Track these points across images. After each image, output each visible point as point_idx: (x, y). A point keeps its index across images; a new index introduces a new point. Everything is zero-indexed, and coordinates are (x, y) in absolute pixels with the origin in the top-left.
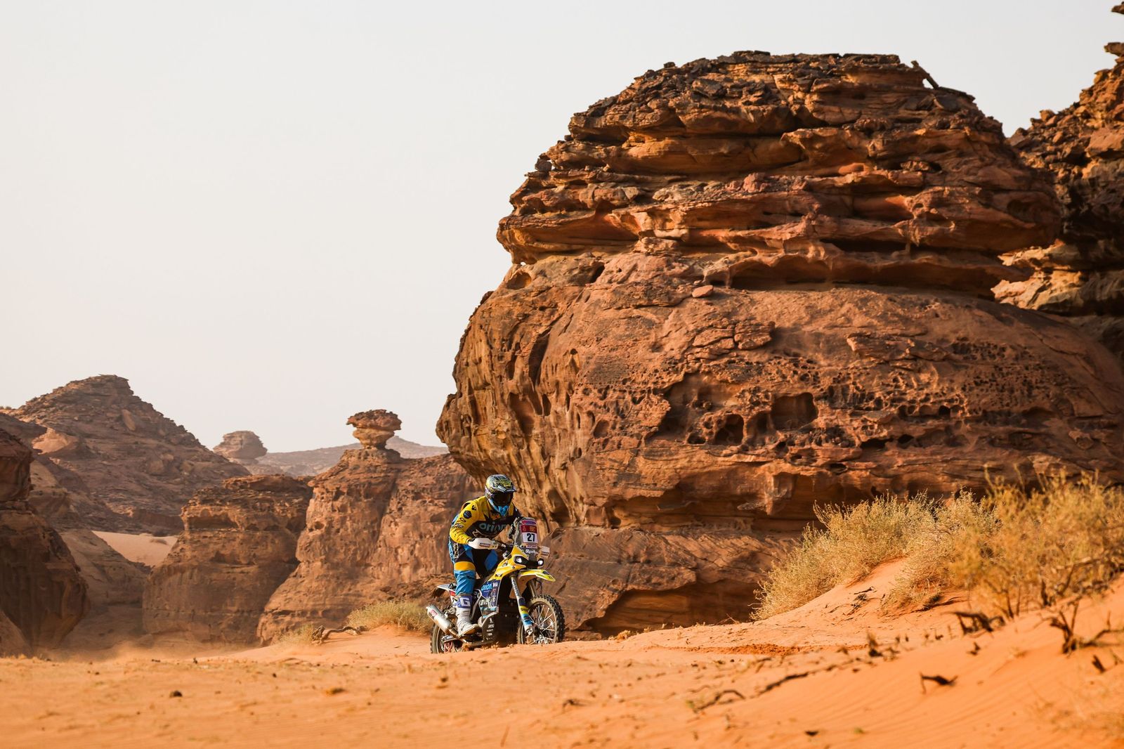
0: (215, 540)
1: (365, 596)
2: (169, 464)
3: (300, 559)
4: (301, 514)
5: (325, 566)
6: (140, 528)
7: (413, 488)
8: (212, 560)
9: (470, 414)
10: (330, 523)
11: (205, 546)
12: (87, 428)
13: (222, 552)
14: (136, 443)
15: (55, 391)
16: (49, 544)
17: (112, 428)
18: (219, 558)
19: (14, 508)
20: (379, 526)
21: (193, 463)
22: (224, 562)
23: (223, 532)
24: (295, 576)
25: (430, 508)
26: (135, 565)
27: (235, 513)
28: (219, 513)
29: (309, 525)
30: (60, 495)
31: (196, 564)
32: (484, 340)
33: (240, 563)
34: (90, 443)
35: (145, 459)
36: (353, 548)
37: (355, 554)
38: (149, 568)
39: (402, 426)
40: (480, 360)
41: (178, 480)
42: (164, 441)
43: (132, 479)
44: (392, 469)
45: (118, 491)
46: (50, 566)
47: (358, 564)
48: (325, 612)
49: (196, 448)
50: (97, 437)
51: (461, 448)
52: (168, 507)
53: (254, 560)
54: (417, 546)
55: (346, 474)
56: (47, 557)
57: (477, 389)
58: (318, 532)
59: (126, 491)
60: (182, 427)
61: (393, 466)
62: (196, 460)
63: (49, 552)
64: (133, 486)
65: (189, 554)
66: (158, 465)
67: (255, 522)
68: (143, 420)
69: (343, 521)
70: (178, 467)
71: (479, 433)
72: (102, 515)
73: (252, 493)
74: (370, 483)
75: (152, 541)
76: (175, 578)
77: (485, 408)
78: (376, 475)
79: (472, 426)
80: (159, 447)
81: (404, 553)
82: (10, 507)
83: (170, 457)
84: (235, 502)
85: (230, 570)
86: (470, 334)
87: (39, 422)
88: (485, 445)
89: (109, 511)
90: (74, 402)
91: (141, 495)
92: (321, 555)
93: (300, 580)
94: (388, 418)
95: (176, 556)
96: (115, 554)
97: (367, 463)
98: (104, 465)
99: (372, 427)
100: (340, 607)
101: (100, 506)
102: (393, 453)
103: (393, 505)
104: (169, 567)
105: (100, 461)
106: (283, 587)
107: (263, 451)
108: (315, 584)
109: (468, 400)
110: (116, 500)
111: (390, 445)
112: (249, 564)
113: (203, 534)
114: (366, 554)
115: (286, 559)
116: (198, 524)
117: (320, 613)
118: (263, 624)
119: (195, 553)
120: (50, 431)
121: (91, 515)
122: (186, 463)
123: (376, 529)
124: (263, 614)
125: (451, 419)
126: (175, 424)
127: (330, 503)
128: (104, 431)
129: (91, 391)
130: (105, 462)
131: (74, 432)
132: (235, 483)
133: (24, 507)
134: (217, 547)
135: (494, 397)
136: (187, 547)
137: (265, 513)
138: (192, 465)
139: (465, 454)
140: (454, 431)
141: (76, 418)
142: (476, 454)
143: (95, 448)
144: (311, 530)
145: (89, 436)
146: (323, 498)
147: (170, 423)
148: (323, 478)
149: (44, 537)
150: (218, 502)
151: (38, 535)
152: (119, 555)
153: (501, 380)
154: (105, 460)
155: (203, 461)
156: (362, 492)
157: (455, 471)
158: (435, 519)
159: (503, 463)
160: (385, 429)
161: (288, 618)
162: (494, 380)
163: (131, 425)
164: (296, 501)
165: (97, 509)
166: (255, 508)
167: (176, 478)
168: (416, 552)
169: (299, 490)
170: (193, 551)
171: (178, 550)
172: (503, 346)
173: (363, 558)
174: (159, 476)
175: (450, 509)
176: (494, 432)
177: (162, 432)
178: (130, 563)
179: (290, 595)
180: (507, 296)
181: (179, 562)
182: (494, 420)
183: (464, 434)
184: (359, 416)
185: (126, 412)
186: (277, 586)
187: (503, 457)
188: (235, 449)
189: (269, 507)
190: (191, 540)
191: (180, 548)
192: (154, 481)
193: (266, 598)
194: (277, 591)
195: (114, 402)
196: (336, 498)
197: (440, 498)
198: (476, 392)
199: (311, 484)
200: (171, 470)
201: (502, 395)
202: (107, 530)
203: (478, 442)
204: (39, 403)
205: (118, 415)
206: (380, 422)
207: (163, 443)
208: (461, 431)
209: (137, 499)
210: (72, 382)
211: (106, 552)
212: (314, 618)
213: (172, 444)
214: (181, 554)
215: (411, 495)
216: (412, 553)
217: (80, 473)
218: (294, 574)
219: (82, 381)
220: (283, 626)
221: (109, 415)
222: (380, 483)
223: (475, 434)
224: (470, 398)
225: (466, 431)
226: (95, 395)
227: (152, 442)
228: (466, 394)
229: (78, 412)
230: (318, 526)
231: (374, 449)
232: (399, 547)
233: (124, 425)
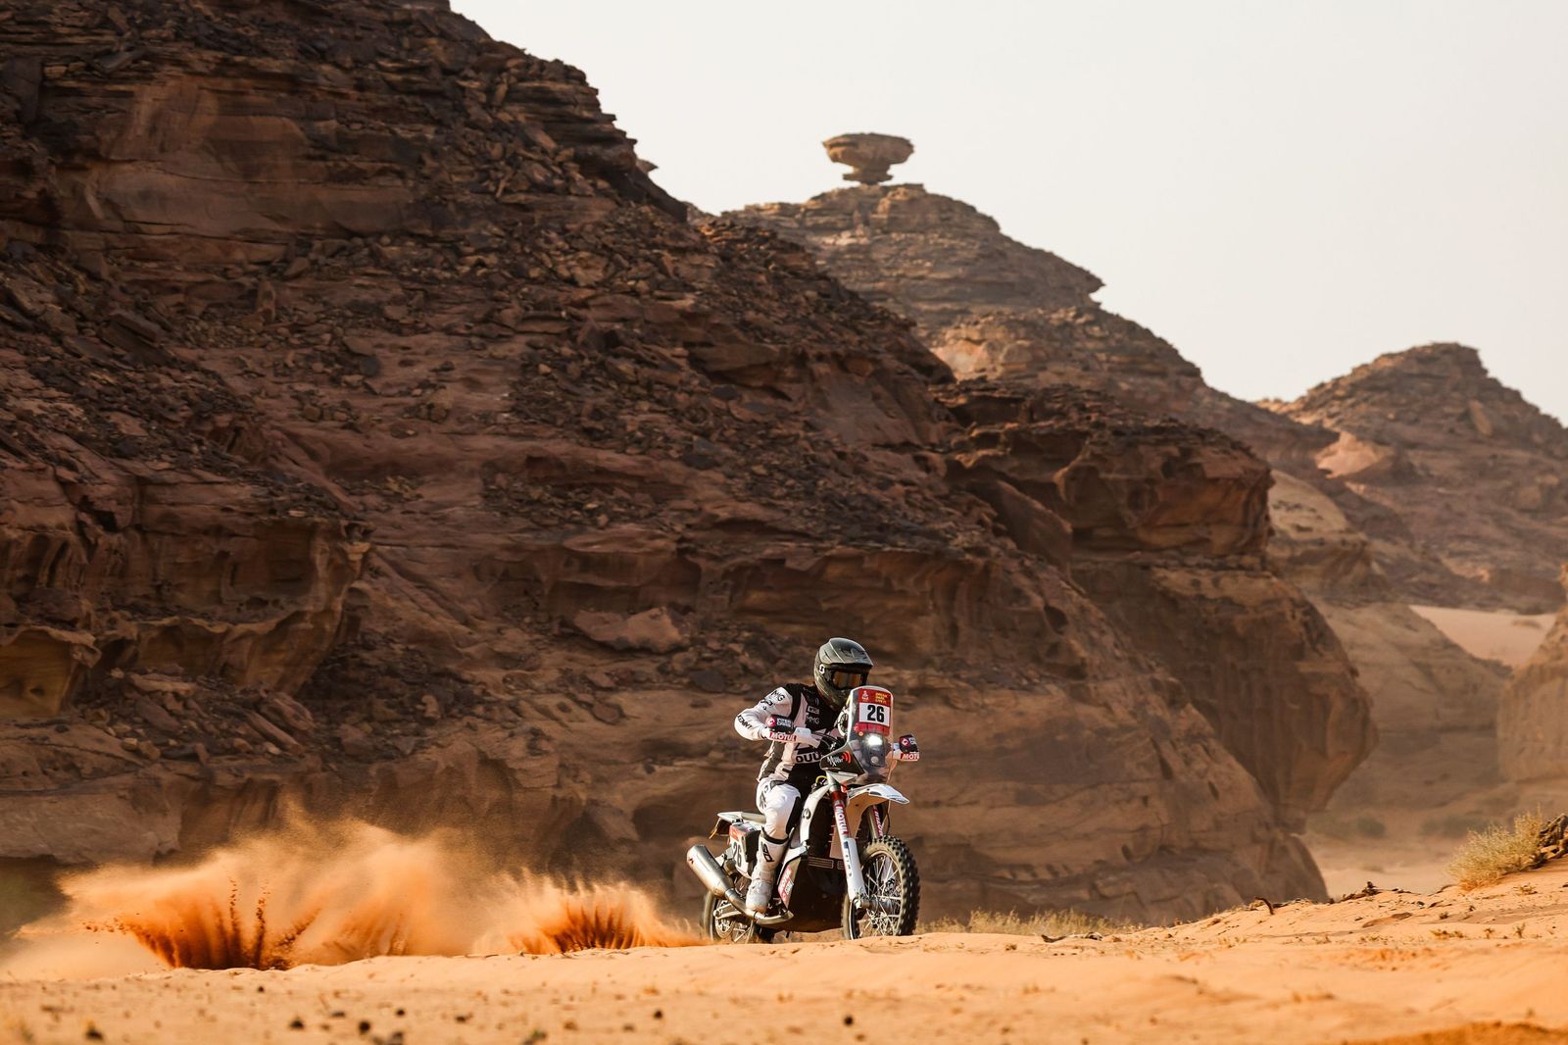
2: (1549, 492)
6: (1500, 600)
12: (1411, 433)
14: (1494, 457)
15: (1355, 371)
16: (1302, 630)
17: (1452, 431)
19: (1241, 567)
26: (1485, 663)
30: (1355, 545)
34: (1415, 458)
35: (1508, 483)
38: (1509, 669)
42: (1540, 452)
43: (1487, 518)
45: (1463, 538)
46: (1305, 667)
50: (1427, 448)
56: (1298, 653)
59: (1476, 538)
63: (1303, 643)
64: (1489, 530)
66: (1531, 494)
68: (1506, 417)
72: (1434, 579)
75: (1516, 623)
76: (1551, 688)
80: (1533, 463)
82: (1234, 565)
83: (1552, 480)
87: (1327, 424)
89: (1447, 573)
90: (1388, 388)
91: (1503, 545)
95: (1554, 646)
96: (1449, 646)
98: (1442, 496)
101: (1432, 564)
104: (1541, 668)
105: (1432, 488)
110: (1461, 554)
120: (1346, 437)
121: (1415, 579)
128: (1439, 438)
129: (1415, 370)
130: (1441, 490)
131: (1387, 439)
133: (1258, 567)
141: (1392, 417)
143: (1424, 467)
145: (1413, 446)
147: (1550, 423)
149: (1294, 617)
151: (1282, 614)
152: (1455, 647)
154: (1440, 485)
163: (1484, 427)
165: (1426, 569)
167: (1563, 515)
171: (1557, 638)
174: (1533, 512)
177: (1537, 438)
178: (1475, 660)
181: (1559, 659)
185: (1476, 405)
191: (1560, 634)
195: (1455, 389)
200: (1553, 501)
202: (1440, 604)
204: (1328, 392)
205: (1460, 410)
207: (1540, 456)
209: (1497, 552)
210: (1383, 356)
211: (1433, 642)
214: (1562, 645)
217: (1398, 509)
219: (1400, 354)
221: (1448, 409)
226: (1423, 376)
227: (1520, 455)
229: (1394, 405)
233: (1473, 427)
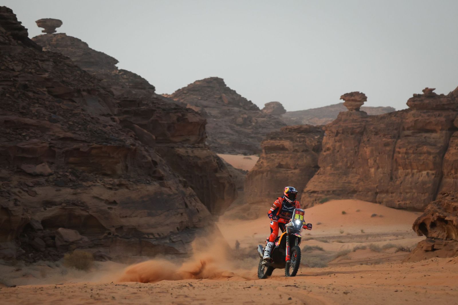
0: (277, 158)
1: (353, 183)
2: (245, 119)
3: (320, 165)
4: (319, 143)
5: (333, 169)
6: (235, 151)
7: (374, 130)
8: (277, 167)
10: (334, 148)
11: (273, 160)
12: (205, 103)
13: (282, 163)
14: (229, 110)
15: (189, 85)
16: (217, 164)
17: (217, 102)
18: (280, 166)
19: (199, 147)
20: (358, 148)
21: (256, 119)
22: (283, 168)
23: (282, 153)
24: (318, 174)
25: (384, 139)
26: (238, 170)
27: (287, 144)
28: (279, 144)
29: (324, 149)
31: (269, 169)
33: (290, 168)
34: (207, 110)
35: (233, 117)
36: (345, 159)
37: (347, 162)
38: (244, 171)
39: (367, 99)
41: (250, 127)
42: (242, 108)
43: (228, 127)
44: (363, 121)
45: (221, 133)
46: (218, 175)
47: (349, 168)
48: (334, 191)
49: (258, 111)
50: (210, 107)
52: (246, 140)
53: (297, 167)
54: (378, 158)
55: (341, 123)
56: (216, 171)
58: (328, 152)
59: (225, 133)
60: (250, 101)
61: (364, 119)
62: (259, 117)
63: (217, 168)
64: (229, 131)
65: (265, 164)
66: (240, 120)
67: (297, 148)
68: (232, 98)
69: (340, 146)
70: (250, 121)
72: (216, 145)
73: (294, 134)
74: (353, 128)
75: (245, 158)
76: (259, 177)
78: (355, 124)
80: (240, 111)
81: (371, 162)
82: (197, 147)
83: (246, 116)
84: (287, 138)
85: (286, 172)
87: (182, 101)
89: (219, 143)
90: (198, 90)
91: (233, 135)
92: (330, 164)
93: (320, 176)
94: (360, 96)
95: (259, 165)
96: (228, 165)
97: (351, 118)
98: (214, 121)
99: (353, 100)
100: (341, 189)
101: (215, 141)
102: (363, 113)
103: (365, 139)
104: (256, 171)
105: (212, 119)
106: (312, 179)
107: (284, 111)
108: (328, 178)
110: (221, 138)
111: (362, 109)
112: (295, 168)
113: (272, 155)
114: (352, 162)
115: (313, 166)
116: (270, 149)
117: (331, 192)
118: (303, 198)
119: (268, 164)
121: (211, 146)
122: (254, 119)
123: (357, 150)
124: (303, 193)
126: (247, 100)
127: (333, 139)
128: (213, 104)
129: (206, 85)
130: (215, 119)
131: (199, 105)
132: (286, 129)
133: (203, 147)
134: (279, 160)
136: (264, 161)
137: (301, 144)
138: (256, 120)
141: (200, 99)
143: (209, 113)
144: (325, 151)
145: (206, 107)
146: (330, 136)
147: (244, 100)
148: (330, 126)
149: (214, 161)
150: (278, 139)
151: (211, 160)
152: (230, 165)
154: (214, 118)
155: (262, 117)
156: (349, 132)
157: (395, 121)
158: (386, 145)
160: (359, 101)
161: (315, 195)
163: (226, 101)
164: (316, 137)
165: (213, 142)
166: (296, 141)
167: (249, 126)
168: (377, 161)
169: (318, 132)
170: (268, 163)
171: (260, 163)
173: (351, 164)
174: (240, 125)
175: (393, 140)
177: (241, 104)
178: (236, 169)
179: (316, 184)
181: (261, 168)
184: (346, 95)
185: (224, 95)
186: (309, 179)
188: (271, 110)
189: (303, 141)
190: (266, 157)
191: (261, 161)
192: (238, 128)
193: (304, 185)
194: (309, 182)
195: (217, 90)
196: (336, 135)
197: (388, 134)
199: (324, 128)
200: (247, 122)
204: (181, 91)
205: (219, 96)
206: (357, 98)
207: (242, 109)
209: (231, 137)
210: (196, 81)
212: (329, 194)
213: (246, 110)
214: (262, 164)
215: (373, 133)
216: (375, 161)
218: (317, 173)
219: (202, 80)
220: (314, 199)
221: (215, 96)
222: (358, 128)
226: (209, 87)
227: (236, 109)
229: (200, 95)
230: (328, 149)
231: (354, 111)
232: (369, 159)
233: (222, 101)
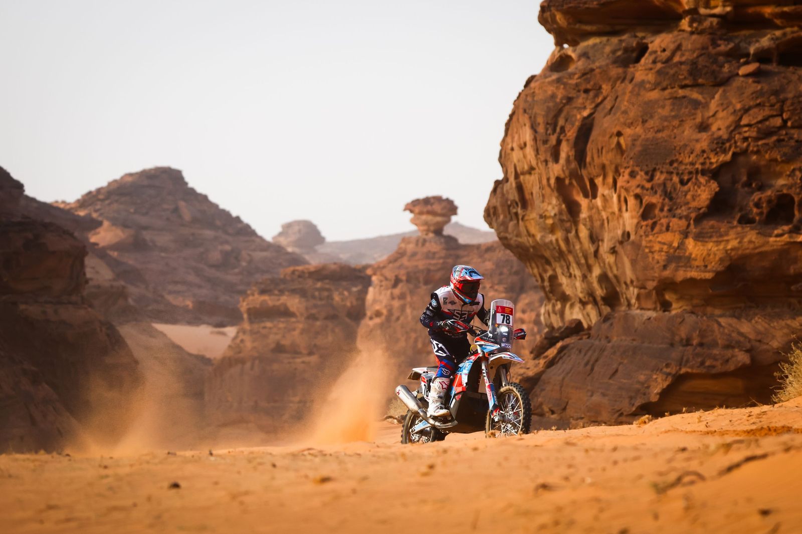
0: (275, 331)
2: (226, 255)
4: (360, 302)
6: (200, 319)
8: (273, 351)
9: (517, 199)
10: (390, 312)
11: (265, 337)
12: (143, 220)
13: (283, 342)
14: (193, 234)
15: (110, 184)
16: (106, 338)
17: (168, 219)
18: (279, 349)
19: (70, 303)
21: (251, 253)
22: (285, 352)
23: (283, 322)
26: (196, 357)
27: (294, 303)
28: (278, 303)
29: (369, 313)
30: (118, 288)
31: (256, 354)
32: (528, 125)
33: (300, 353)
34: (147, 235)
35: (202, 250)
36: (413, 335)
38: (209, 360)
39: (458, 211)
40: (525, 144)
41: (236, 270)
42: (220, 231)
43: (190, 271)
44: (450, 255)
45: (176, 283)
46: (108, 360)
49: (254, 238)
50: (154, 229)
51: (509, 234)
52: (227, 298)
53: (314, 350)
55: (405, 261)
56: (104, 351)
57: (523, 173)
58: (377, 320)
59: (184, 283)
60: (237, 218)
61: (452, 252)
62: (254, 250)
63: (107, 345)
64: (192, 278)
65: (249, 344)
66: (215, 256)
67: (314, 311)
68: (199, 211)
69: (403, 308)
70: (236, 258)
71: (526, 218)
72: (161, 307)
73: (310, 282)
74: (429, 271)
75: (212, 333)
76: (235, 370)
77: (532, 194)
78: (435, 262)
79: (520, 211)
80: (216, 238)
82: (66, 301)
83: (228, 248)
84: (293, 291)
85: (291, 361)
86: (515, 118)
87: (95, 215)
88: (533, 230)
89: (169, 304)
90: (129, 194)
91: (200, 287)
92: (382, 343)
94: (444, 204)
95: (236, 346)
96: (175, 347)
97: (425, 250)
99: (428, 213)
101: (159, 299)
102: (451, 239)
104: (230, 358)
105: (157, 253)
107: (320, 239)
109: (514, 185)
110: (176, 292)
111: (447, 231)
112: (310, 354)
113: (263, 325)
116: (258, 314)
119: (256, 344)
120: (106, 224)
121: (150, 308)
122: (244, 253)
125: (498, 204)
126: (230, 215)
127: (389, 292)
128: (161, 223)
129: (145, 183)
130: (163, 254)
131: (130, 224)
132: (293, 272)
133: (80, 302)
134: (278, 337)
135: (540, 182)
136: (246, 338)
137: (323, 302)
138: (249, 255)
139: (514, 240)
140: (502, 217)
141: (132, 211)
142: (524, 240)
143: (152, 241)
144: (371, 318)
145: (145, 228)
146: (381, 286)
147: (226, 214)
148: (382, 265)
149: (101, 331)
150: (276, 292)
151: (95, 329)
152: (179, 347)
153: (547, 164)
154: (162, 252)
155: (261, 251)
156: (421, 279)
159: (551, 247)
160: (441, 215)
162: (540, 164)
163: (187, 215)
164: (354, 289)
165: (156, 301)
166: (314, 297)
167: (235, 268)
169: (358, 278)
170: (254, 342)
171: (238, 341)
172: (547, 130)
174: (217, 267)
175: (510, 294)
176: (541, 217)
177: (218, 223)
178: (190, 355)
180: (549, 79)
181: (240, 352)
182: (542, 205)
183: (511, 220)
184: (416, 203)
185: (182, 204)
187: (551, 242)
188: (292, 238)
189: (328, 296)
190: (251, 331)
191: (240, 339)
192: (211, 272)
194: (338, 381)
195: (169, 194)
196: (395, 285)
197: (500, 283)
198: (522, 177)
199: (369, 272)
200: (229, 260)
201: (548, 180)
202: (167, 322)
203: (526, 227)
204: (94, 196)
205: (173, 207)
206: (437, 208)
207: (220, 233)
208: (509, 217)
209: (196, 291)
210: (126, 175)
211: (166, 345)
213: (229, 234)
214: (241, 345)
217: (138, 266)
218: (355, 363)
219: (137, 174)
221: (165, 206)
222: (438, 270)
223: (522, 219)
224: (516, 183)
225: (514, 217)
226: (150, 186)
227: (209, 233)
228: (512, 179)
229: (134, 204)
230: (378, 314)
231: (431, 235)
233: (180, 217)
